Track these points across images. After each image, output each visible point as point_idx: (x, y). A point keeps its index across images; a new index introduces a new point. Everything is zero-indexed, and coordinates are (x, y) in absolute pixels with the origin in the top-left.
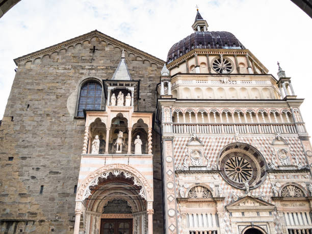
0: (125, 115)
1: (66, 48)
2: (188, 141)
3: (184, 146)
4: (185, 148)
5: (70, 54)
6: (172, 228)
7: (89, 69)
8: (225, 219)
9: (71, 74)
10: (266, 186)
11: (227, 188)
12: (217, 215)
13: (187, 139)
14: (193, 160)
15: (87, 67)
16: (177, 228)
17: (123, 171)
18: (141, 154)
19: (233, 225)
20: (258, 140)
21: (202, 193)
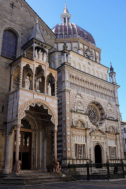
0: (43, 67)
2: (76, 95)
3: (74, 97)
4: (75, 98)
6: (69, 141)
7: (10, 20)
8: (89, 139)
10: (104, 125)
11: (91, 124)
12: (86, 136)
13: (76, 93)
14: (78, 106)
15: (8, 18)
16: (71, 141)
17: (43, 104)
18: (51, 96)
19: (92, 142)
20: (103, 101)
21: (80, 125)
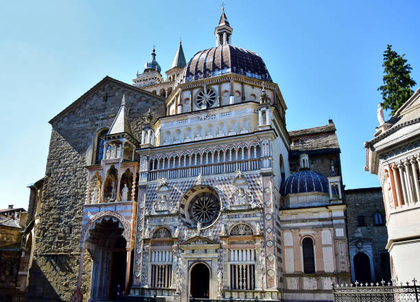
0: (116, 167)
1: (85, 101)
4: (155, 194)
5: (88, 106)
6: (138, 262)
7: (103, 119)
8: (179, 255)
9: (89, 128)
11: (184, 229)
13: (158, 185)
14: (160, 205)
15: (101, 117)
17: (112, 217)
18: (127, 201)
19: (184, 260)
20: (220, 180)
21: (164, 234)
